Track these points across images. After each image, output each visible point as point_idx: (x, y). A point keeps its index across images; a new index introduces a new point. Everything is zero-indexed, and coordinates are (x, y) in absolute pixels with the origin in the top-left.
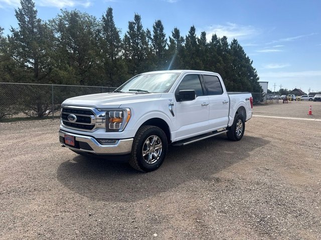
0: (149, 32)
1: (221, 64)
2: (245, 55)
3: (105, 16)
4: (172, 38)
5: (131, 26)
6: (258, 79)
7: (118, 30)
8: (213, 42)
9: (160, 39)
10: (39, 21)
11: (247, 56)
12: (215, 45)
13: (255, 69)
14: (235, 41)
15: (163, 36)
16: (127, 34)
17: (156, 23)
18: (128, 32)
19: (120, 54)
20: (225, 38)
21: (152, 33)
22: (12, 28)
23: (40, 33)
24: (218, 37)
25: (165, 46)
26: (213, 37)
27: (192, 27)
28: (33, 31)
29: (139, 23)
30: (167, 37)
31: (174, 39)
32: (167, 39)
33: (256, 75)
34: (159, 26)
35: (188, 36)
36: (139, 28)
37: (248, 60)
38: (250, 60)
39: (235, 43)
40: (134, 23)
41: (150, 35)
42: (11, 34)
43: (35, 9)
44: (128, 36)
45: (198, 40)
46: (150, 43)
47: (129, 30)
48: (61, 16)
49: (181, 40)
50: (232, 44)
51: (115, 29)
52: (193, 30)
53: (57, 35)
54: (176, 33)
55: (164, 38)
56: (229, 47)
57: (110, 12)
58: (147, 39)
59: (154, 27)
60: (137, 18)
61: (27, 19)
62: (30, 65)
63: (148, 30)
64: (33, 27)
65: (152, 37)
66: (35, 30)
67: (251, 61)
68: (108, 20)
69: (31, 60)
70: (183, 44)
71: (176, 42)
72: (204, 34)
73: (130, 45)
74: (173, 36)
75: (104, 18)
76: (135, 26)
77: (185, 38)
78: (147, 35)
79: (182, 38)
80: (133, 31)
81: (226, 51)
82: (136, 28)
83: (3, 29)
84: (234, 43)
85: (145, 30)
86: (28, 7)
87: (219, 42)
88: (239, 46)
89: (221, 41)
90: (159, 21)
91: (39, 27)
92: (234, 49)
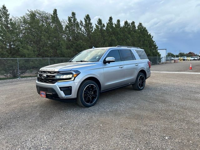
0: (81, 22)
1: (129, 40)
2: (148, 33)
3: (52, 14)
4: (97, 25)
5: (70, 20)
8: (125, 25)
9: (89, 26)
10: (11, 20)
12: (127, 28)
13: (154, 42)
14: (140, 24)
15: (91, 24)
16: (67, 24)
17: (86, 16)
20: (133, 23)
21: (84, 23)
24: (128, 22)
26: (125, 22)
27: (110, 17)
28: (7, 26)
29: (74, 17)
32: (93, 26)
33: (156, 45)
34: (88, 18)
35: (108, 23)
36: (75, 20)
38: (151, 36)
40: (71, 17)
41: (83, 24)
43: (8, 13)
45: (115, 24)
46: (83, 28)
47: (68, 22)
49: (103, 26)
50: (139, 26)
51: (59, 22)
52: (111, 19)
54: (100, 21)
55: (91, 26)
56: (137, 28)
57: (55, 11)
58: (80, 26)
59: (85, 19)
60: (74, 14)
61: (4, 19)
63: (81, 21)
64: (7, 24)
66: (9, 26)
67: (152, 36)
68: (54, 16)
70: (104, 28)
71: (100, 27)
74: (98, 23)
75: (52, 16)
77: (106, 25)
78: (80, 24)
79: (103, 24)
80: (71, 22)
81: (135, 31)
82: (73, 20)
84: (140, 25)
86: (4, 12)
87: (129, 25)
88: (143, 27)
89: (131, 25)
90: (88, 15)
91: (11, 24)
92: (140, 29)
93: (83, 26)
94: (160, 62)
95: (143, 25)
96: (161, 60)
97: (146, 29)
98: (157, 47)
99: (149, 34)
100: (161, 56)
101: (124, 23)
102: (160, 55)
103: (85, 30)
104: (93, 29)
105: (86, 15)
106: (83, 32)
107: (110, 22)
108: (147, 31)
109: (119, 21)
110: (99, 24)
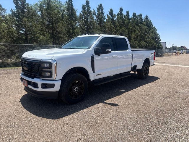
0: (94, 11)
2: (153, 25)
3: (67, 1)
5: (84, 8)
6: (160, 40)
7: (75, 10)
8: (133, 17)
9: (101, 15)
10: (27, 4)
11: (153, 26)
12: (135, 19)
15: (103, 13)
16: (81, 12)
18: (81, 11)
19: (77, 25)
20: (141, 15)
21: (97, 12)
22: (11, 9)
23: (29, 12)
24: (136, 14)
25: (104, 20)
27: (121, 8)
29: (88, 6)
30: (105, 15)
31: (110, 15)
32: (105, 16)
34: (100, 8)
35: (118, 13)
36: (89, 8)
37: (154, 29)
40: (85, 6)
41: (95, 13)
42: (11, 13)
44: (82, 13)
45: (124, 15)
46: (95, 18)
47: (82, 10)
48: (41, 2)
49: (114, 16)
52: (121, 10)
53: (39, 13)
54: (111, 12)
55: (103, 15)
56: (143, 21)
58: (93, 15)
59: (97, 8)
60: (88, 3)
61: (20, 3)
62: (22, 32)
64: (24, 8)
65: (96, 14)
66: (25, 10)
67: (156, 29)
68: (69, 4)
69: (23, 29)
70: (115, 19)
71: (111, 17)
72: (128, 13)
73: (83, 19)
74: (109, 13)
75: (67, 3)
76: (86, 8)
77: (116, 15)
78: (93, 13)
80: (85, 10)
81: (141, 23)
82: (87, 8)
83: (6, 10)
84: (146, 18)
85: (92, 10)
87: (137, 17)
88: (149, 20)
90: (101, 5)
91: (28, 8)
95: (149, 18)
97: (152, 22)
103: (97, 20)
105: (99, 5)
107: (120, 12)
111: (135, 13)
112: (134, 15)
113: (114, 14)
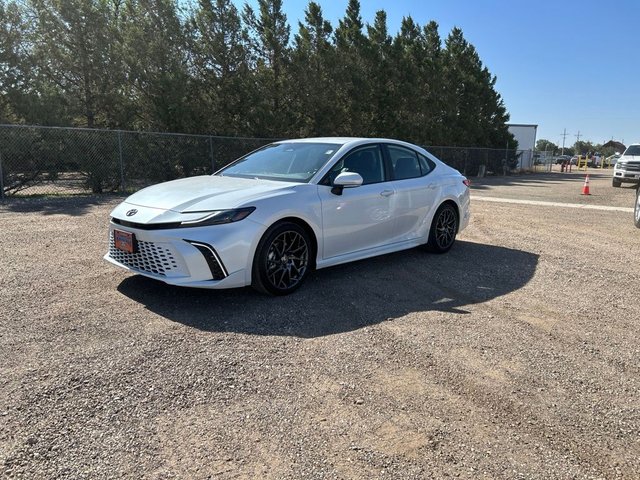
0: (249, 11)
2: (480, 64)
4: (306, 24)
8: (404, 33)
9: (275, 25)
12: (410, 42)
13: (499, 96)
14: (457, 32)
15: (282, 18)
20: (433, 27)
21: (258, 13)
24: (415, 23)
25: (286, 42)
26: (404, 23)
31: (310, 27)
33: (504, 110)
35: (343, 21)
37: (486, 74)
38: (489, 75)
39: (457, 38)
41: (253, 17)
45: (368, 26)
46: (253, 34)
49: (325, 29)
50: (451, 39)
52: (354, 6)
54: (315, 13)
55: (283, 24)
56: (443, 46)
58: (244, 25)
63: (247, 6)
65: (257, 23)
67: (493, 76)
70: (330, 39)
71: (314, 33)
74: (307, 20)
78: (245, 17)
81: (437, 54)
84: (455, 37)
85: (241, 11)
87: (419, 34)
88: (465, 44)
89: (423, 33)
92: (454, 50)
93: (256, 26)
94: (514, 166)
95: (464, 37)
96: (519, 159)
97: (476, 50)
98: (507, 117)
99: (483, 69)
100: (520, 148)
101: (401, 25)
102: (517, 142)
103: (260, 42)
104: (288, 38)
106: (255, 48)
107: (351, 17)
108: (476, 57)
109: (382, 16)
110: (311, 23)
111: (410, 20)
112: (408, 25)
113: (326, 22)
